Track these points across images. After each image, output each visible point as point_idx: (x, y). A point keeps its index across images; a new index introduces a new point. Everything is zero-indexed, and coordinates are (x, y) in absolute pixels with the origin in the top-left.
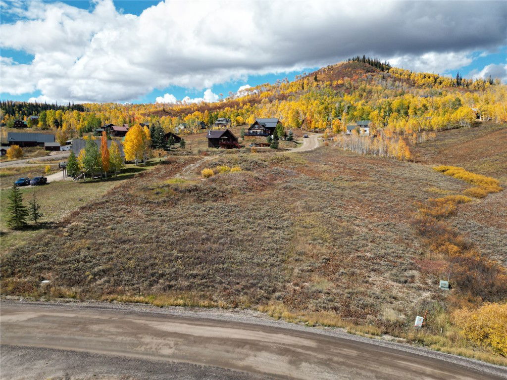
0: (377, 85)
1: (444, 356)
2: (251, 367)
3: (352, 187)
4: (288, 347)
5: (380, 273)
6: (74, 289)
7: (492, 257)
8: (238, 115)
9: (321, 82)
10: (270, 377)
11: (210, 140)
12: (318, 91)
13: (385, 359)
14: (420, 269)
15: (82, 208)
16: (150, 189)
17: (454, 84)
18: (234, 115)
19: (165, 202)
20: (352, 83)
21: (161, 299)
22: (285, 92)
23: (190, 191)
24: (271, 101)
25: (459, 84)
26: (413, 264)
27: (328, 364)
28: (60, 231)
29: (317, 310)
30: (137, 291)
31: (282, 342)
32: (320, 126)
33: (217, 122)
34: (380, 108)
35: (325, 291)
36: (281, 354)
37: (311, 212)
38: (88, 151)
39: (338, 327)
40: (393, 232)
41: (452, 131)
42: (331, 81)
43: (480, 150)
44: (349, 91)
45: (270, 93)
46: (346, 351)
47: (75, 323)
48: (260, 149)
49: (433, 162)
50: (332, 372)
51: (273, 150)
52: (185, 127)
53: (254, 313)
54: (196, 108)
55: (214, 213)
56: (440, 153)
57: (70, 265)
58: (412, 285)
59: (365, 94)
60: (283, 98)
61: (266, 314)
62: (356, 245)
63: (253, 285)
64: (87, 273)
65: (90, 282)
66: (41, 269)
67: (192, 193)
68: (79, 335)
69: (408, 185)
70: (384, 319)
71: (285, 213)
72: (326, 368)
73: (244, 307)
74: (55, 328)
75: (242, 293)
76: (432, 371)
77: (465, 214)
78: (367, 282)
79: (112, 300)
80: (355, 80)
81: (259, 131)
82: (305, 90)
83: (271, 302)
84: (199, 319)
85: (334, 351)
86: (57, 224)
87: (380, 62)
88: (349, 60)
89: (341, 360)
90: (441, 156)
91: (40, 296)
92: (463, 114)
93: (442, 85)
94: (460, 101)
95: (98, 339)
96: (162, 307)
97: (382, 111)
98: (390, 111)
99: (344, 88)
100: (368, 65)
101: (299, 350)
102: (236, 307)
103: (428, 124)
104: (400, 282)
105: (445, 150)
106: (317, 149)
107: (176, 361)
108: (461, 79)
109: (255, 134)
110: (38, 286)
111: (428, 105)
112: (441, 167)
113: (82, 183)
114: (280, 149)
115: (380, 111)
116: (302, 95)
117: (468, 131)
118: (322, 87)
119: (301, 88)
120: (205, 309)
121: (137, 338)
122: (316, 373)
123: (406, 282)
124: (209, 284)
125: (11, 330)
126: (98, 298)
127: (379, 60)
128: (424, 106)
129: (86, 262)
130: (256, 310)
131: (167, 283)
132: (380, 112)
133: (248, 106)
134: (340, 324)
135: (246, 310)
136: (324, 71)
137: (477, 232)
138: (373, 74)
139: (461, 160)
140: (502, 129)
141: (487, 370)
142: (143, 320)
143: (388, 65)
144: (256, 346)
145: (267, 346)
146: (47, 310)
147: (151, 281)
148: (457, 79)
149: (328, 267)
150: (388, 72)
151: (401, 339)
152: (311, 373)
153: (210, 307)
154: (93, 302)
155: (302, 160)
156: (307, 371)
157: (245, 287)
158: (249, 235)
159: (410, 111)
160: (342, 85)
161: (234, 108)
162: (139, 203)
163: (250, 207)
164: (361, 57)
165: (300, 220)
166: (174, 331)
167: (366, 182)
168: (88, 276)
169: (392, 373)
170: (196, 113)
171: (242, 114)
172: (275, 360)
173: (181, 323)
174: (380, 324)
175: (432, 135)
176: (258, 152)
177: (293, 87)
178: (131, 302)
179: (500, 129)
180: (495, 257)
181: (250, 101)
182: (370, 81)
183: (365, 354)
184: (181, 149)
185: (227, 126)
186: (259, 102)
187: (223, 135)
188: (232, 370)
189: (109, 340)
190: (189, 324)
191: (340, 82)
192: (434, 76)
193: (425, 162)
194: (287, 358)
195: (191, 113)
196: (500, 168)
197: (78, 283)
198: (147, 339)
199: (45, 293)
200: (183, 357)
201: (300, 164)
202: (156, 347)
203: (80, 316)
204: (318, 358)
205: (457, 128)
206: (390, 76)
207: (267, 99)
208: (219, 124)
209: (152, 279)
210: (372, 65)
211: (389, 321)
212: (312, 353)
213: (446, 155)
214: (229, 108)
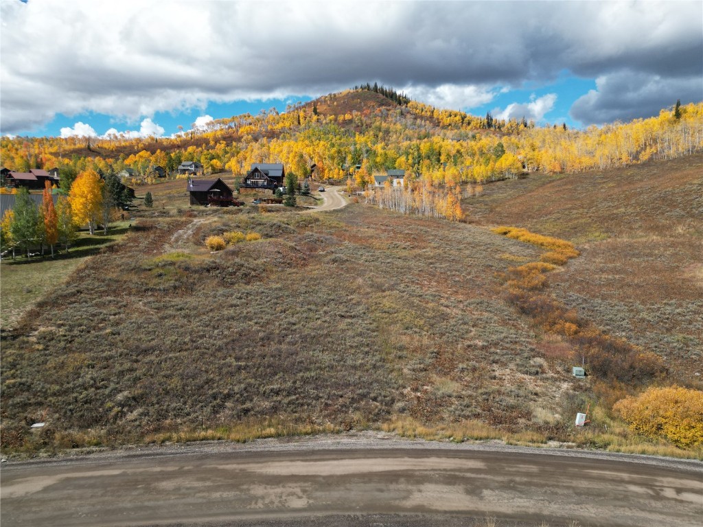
0: (396, 125)
1: (628, 457)
2: (423, 506)
3: (415, 257)
4: (453, 473)
5: (504, 365)
6: (93, 431)
7: (614, 335)
8: (213, 158)
9: (322, 116)
10: (454, 515)
11: (193, 193)
12: (321, 128)
13: (571, 470)
14: (543, 356)
15: (40, 305)
16: (145, 270)
17: (484, 125)
18: (206, 158)
19: (175, 288)
20: (364, 119)
21: (238, 431)
22: (275, 127)
23: (208, 271)
24: (256, 140)
25: (489, 125)
26: (534, 350)
27: (514, 487)
28: (24, 342)
29: (456, 421)
30: (196, 424)
31: (442, 468)
32: (335, 176)
33: (180, 167)
34: (408, 154)
35: (455, 394)
36: (449, 483)
37: (384, 291)
38: (19, 213)
39: (492, 439)
40: (490, 311)
41: (498, 183)
42: (336, 115)
43: (536, 207)
44: (361, 129)
45: (253, 127)
46: (523, 467)
47: (129, 483)
48: (272, 207)
49: (488, 222)
50: (524, 496)
51: (288, 208)
52: (131, 175)
53: (377, 434)
54: (141, 145)
55: (256, 300)
56: (491, 211)
57: (75, 395)
58: (544, 375)
59: (381, 134)
60: (272, 135)
61: (393, 434)
62: (458, 331)
63: (363, 396)
64: (110, 404)
65: (116, 417)
66: (24, 406)
67: (213, 273)
68: (149, 500)
69: (477, 252)
70: (540, 421)
71: (351, 294)
72: (514, 492)
73: (360, 428)
74: (102, 496)
75: (351, 409)
76: (629, 477)
77: (558, 285)
78: (495, 378)
79: (163, 441)
80: (366, 115)
81: (261, 182)
82: (303, 126)
83: (394, 417)
84: (313, 452)
85: (511, 469)
86: (10, 331)
87: (395, 93)
88: (356, 88)
89: (525, 479)
90: (493, 214)
91: (37, 449)
92: (508, 163)
93: (470, 127)
94: (502, 147)
95: (183, 501)
96: (244, 442)
97: (410, 157)
98: (419, 157)
99: (354, 125)
100: (381, 95)
101: (469, 475)
102: (350, 429)
103: (470, 175)
104: (530, 374)
105: (497, 207)
106: (347, 207)
107: (319, 514)
108: (492, 120)
109: (255, 186)
110: (28, 433)
111: (462, 150)
112: (502, 228)
113: (11, 264)
114: (297, 207)
115: (407, 157)
116: (300, 133)
117: (517, 184)
118: (324, 122)
119: (296, 123)
120: (307, 437)
121: (241, 491)
122: (506, 501)
123: (537, 373)
124: (300, 401)
125: (26, 510)
126: (138, 441)
127: (394, 90)
128: (458, 151)
129: (98, 388)
130: (378, 429)
131: (240, 407)
132: (408, 159)
133: (221, 146)
134: (493, 434)
135: (365, 431)
136: (325, 101)
137: (584, 306)
138: (388, 108)
139: (519, 218)
140: (553, 181)
141: (680, 467)
142: (233, 464)
143: (405, 97)
144: (414, 478)
145: (426, 476)
146: (67, 470)
147: (214, 407)
148: (488, 118)
149: (442, 363)
150: (406, 107)
151: (570, 444)
152: (501, 501)
153: (314, 433)
154: (132, 448)
155: (336, 222)
156: (494, 500)
157: (353, 400)
158: (321, 328)
159: (443, 158)
160: (351, 121)
161: (202, 147)
162: (134, 291)
163: (303, 289)
164: (372, 85)
165: (376, 304)
166: (290, 474)
167: (428, 250)
168: (110, 409)
169: (589, 486)
170: (143, 153)
171: (218, 157)
172: (446, 492)
173: (292, 461)
174: (539, 429)
175: (479, 189)
176: (269, 211)
177: (285, 121)
178: (195, 440)
179: (550, 182)
180: (617, 334)
181: (224, 139)
182: (385, 117)
183: (548, 468)
184: (147, 209)
185: (198, 174)
186: (239, 139)
187: (212, 188)
188: (402, 514)
189: (200, 500)
190: (302, 461)
191: (348, 117)
192: (461, 115)
193: (478, 223)
194: (460, 487)
195: (135, 153)
196: (566, 227)
197: (96, 421)
198: (258, 490)
199: (45, 444)
200: (326, 508)
201: (335, 227)
202: (279, 499)
203: (130, 471)
204: (497, 482)
205: (503, 180)
206: (408, 112)
207: (250, 136)
208: (185, 170)
209: (215, 403)
210: (387, 96)
211: (547, 423)
212: (486, 476)
213: (499, 213)
214: (195, 147)
